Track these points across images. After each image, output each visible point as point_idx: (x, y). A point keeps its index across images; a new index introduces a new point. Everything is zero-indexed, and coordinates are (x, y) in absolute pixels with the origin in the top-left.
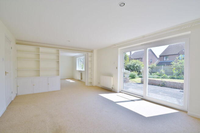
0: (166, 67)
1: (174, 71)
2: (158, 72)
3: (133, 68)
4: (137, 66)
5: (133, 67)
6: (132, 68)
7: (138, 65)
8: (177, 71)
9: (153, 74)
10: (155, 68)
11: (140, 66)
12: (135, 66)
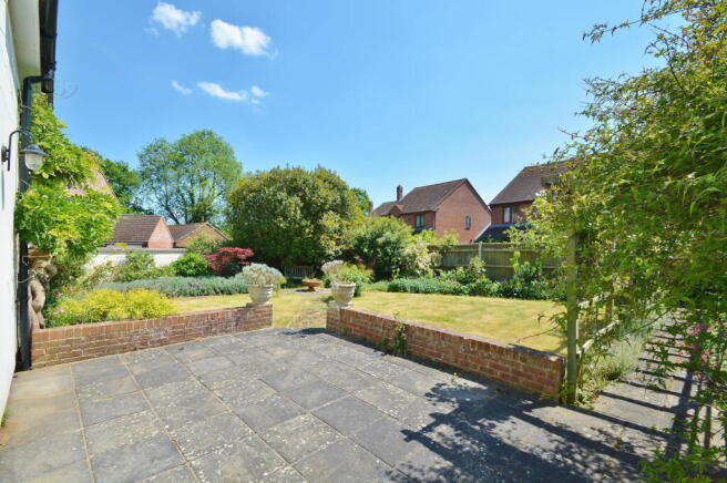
0: (491, 247)
1: (516, 265)
2: (461, 269)
3: (370, 249)
4: (387, 243)
5: (373, 244)
6: (366, 250)
7: (393, 239)
8: (527, 263)
9: (443, 274)
10: (453, 250)
11: (398, 241)
12: (380, 240)
